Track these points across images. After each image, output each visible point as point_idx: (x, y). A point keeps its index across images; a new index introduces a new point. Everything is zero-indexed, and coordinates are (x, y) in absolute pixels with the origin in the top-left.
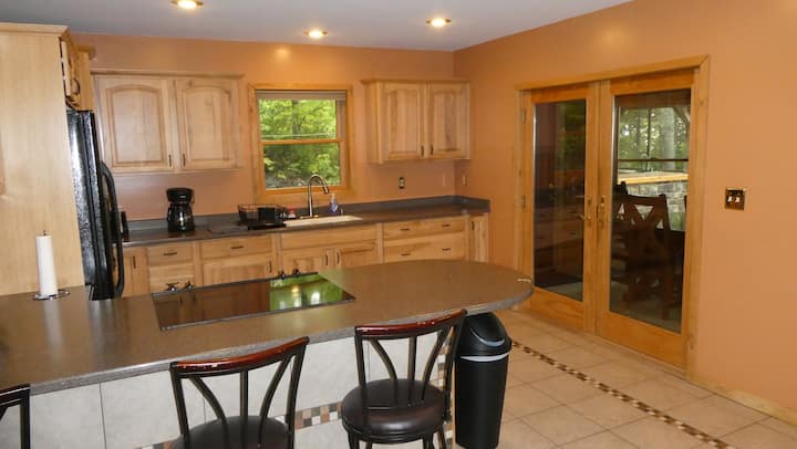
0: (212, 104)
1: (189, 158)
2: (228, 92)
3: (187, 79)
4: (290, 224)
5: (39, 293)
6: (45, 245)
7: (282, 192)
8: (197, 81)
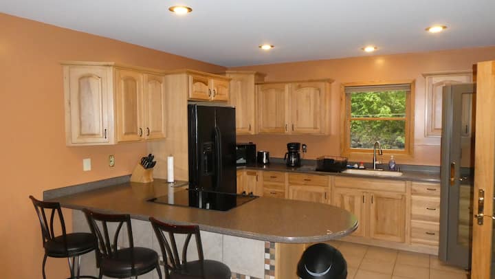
0: (309, 97)
1: (295, 127)
2: (319, 90)
3: (298, 84)
4: (350, 171)
5: (167, 180)
6: (171, 160)
7: (356, 151)
8: (303, 84)
